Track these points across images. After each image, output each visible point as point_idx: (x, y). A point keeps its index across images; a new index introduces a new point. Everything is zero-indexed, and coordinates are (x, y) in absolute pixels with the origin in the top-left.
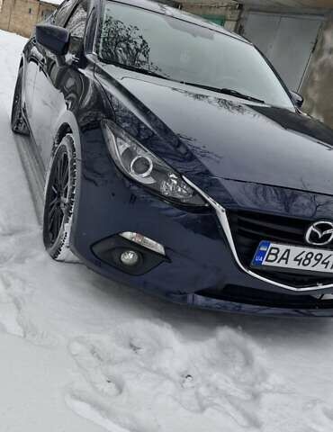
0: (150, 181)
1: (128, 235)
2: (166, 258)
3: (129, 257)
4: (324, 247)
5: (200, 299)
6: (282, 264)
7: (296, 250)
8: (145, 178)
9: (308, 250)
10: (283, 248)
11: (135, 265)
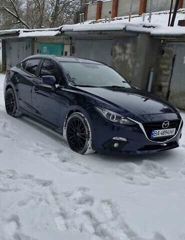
0: (116, 121)
1: (114, 138)
2: (127, 142)
3: (116, 145)
4: (167, 128)
5: (138, 152)
6: (158, 136)
7: (161, 131)
8: (115, 120)
9: (163, 130)
10: (157, 131)
11: (118, 147)
